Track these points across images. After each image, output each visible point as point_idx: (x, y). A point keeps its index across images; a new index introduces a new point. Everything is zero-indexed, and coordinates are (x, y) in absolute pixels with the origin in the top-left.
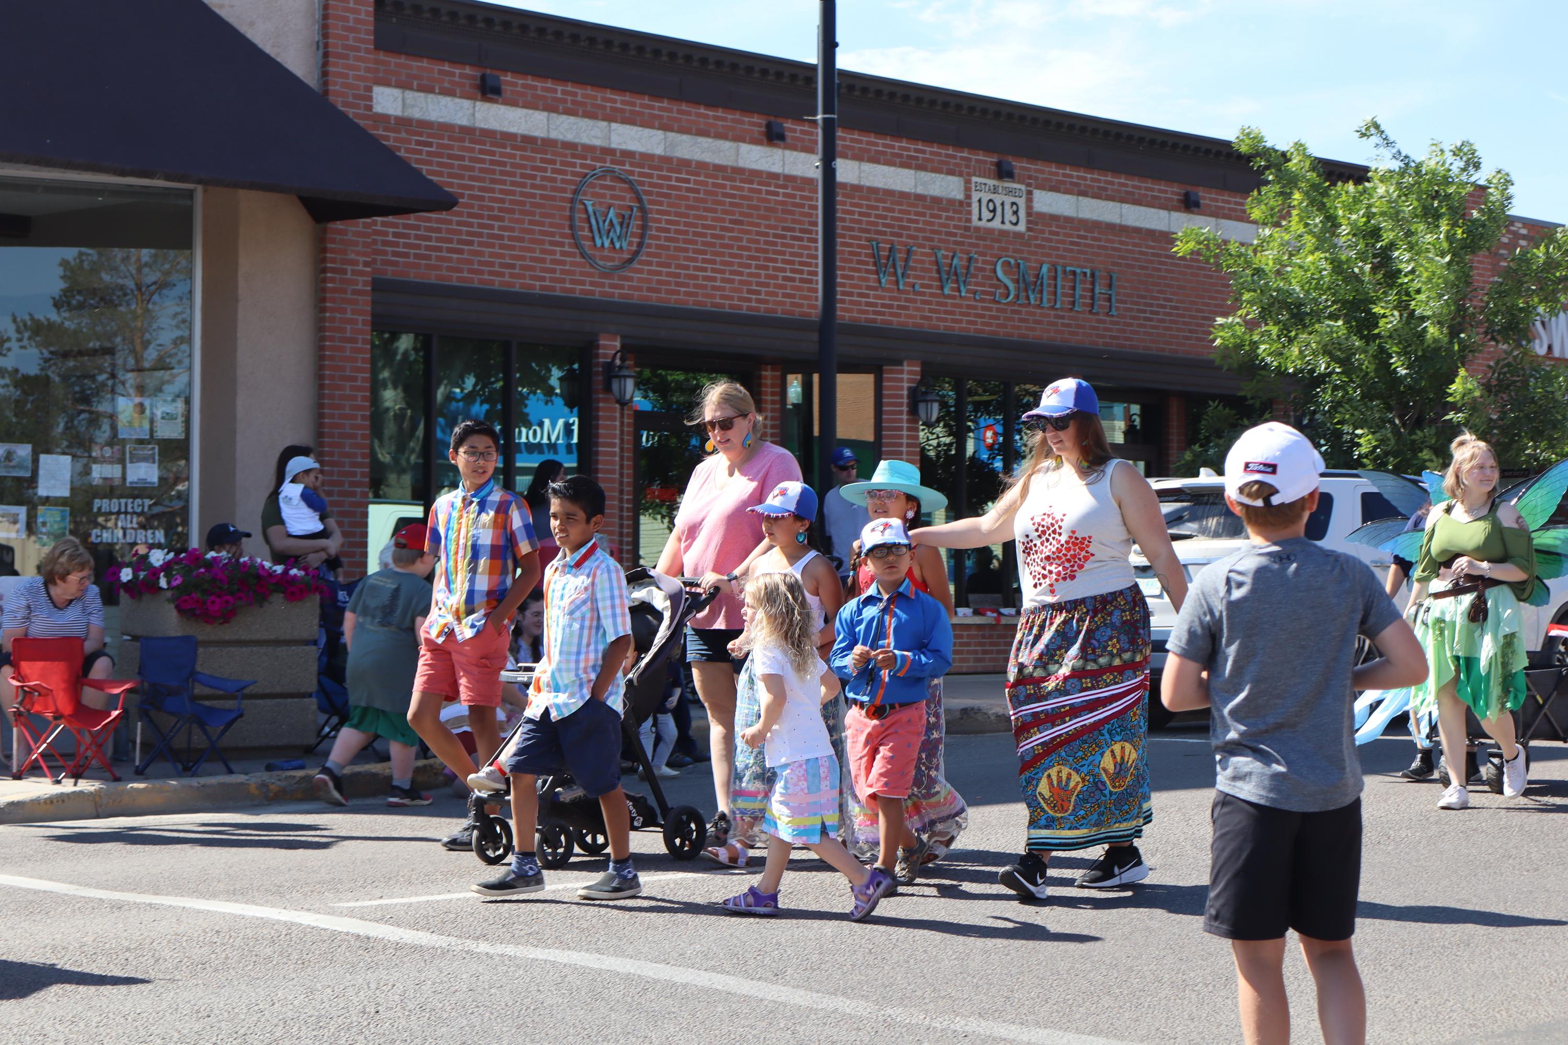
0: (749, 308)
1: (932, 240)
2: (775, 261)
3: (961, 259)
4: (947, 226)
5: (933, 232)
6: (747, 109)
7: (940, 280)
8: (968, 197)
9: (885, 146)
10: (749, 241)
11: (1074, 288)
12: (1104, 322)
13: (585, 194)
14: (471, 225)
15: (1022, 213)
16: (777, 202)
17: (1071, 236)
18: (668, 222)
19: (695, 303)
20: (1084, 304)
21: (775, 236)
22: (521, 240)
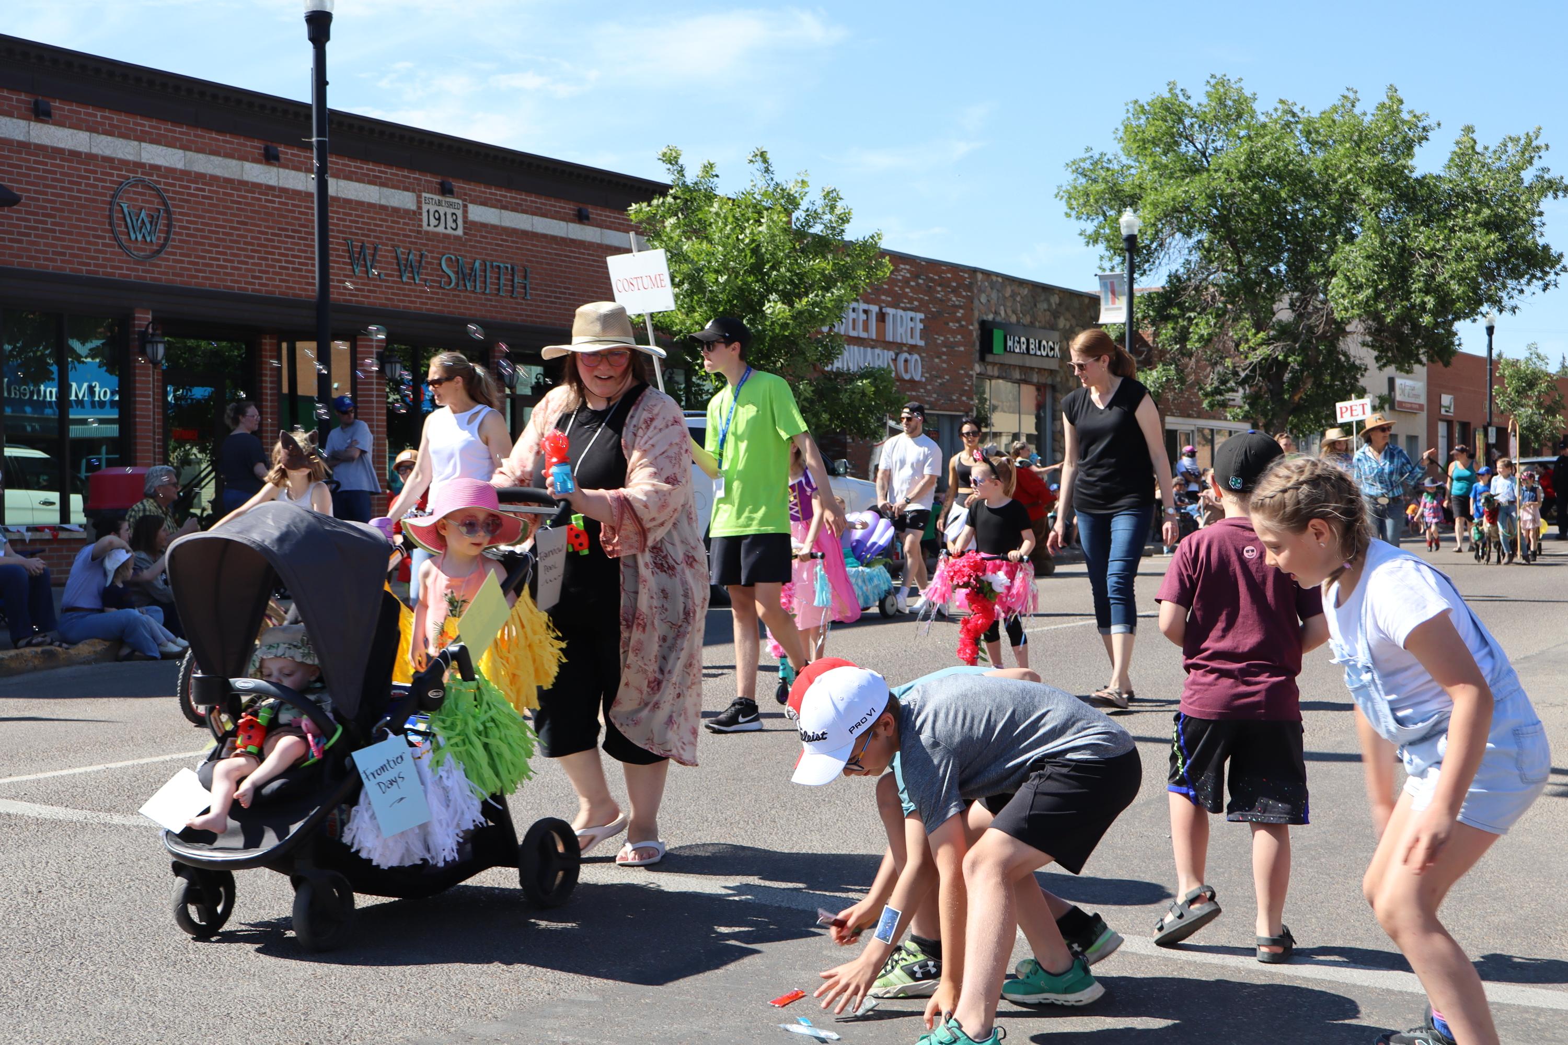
0: (253, 290)
1: (393, 240)
2: (273, 253)
3: (415, 255)
4: (404, 230)
5: (394, 234)
6: (249, 136)
7: (400, 270)
8: (420, 208)
9: (356, 167)
10: (252, 238)
11: (499, 279)
12: (522, 304)
13: (121, 198)
14: (28, 220)
15: (460, 221)
16: (274, 208)
17: (496, 239)
18: (188, 221)
19: (211, 285)
20: (507, 291)
21: (273, 234)
22: (71, 233)
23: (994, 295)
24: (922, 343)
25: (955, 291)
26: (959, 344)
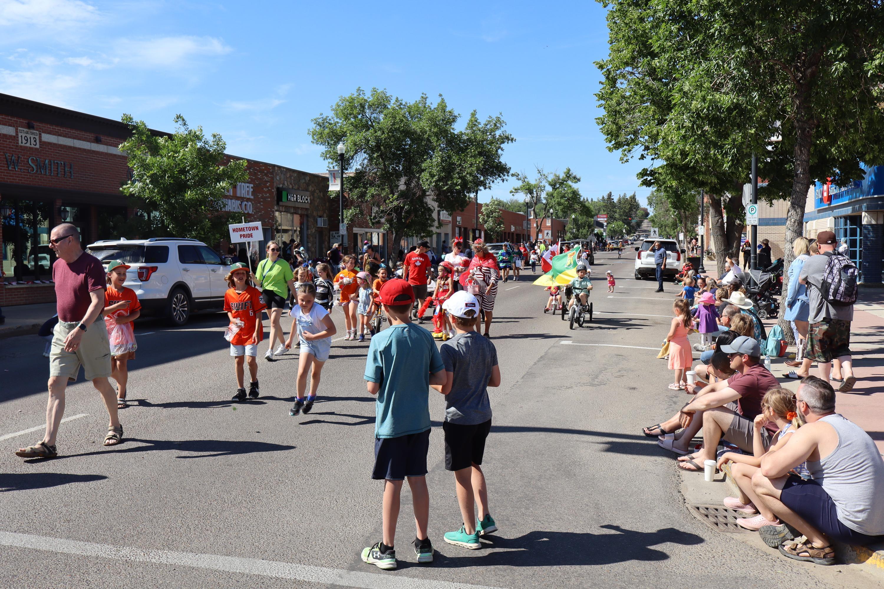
1: (3, 150)
3: (15, 157)
4: (9, 145)
5: (4, 147)
7: (7, 164)
8: (18, 135)
11: (58, 168)
12: (69, 180)
15: (37, 141)
17: (56, 150)
20: (62, 174)
23: (282, 176)
24: (252, 197)
25: (266, 175)
26: (268, 197)
